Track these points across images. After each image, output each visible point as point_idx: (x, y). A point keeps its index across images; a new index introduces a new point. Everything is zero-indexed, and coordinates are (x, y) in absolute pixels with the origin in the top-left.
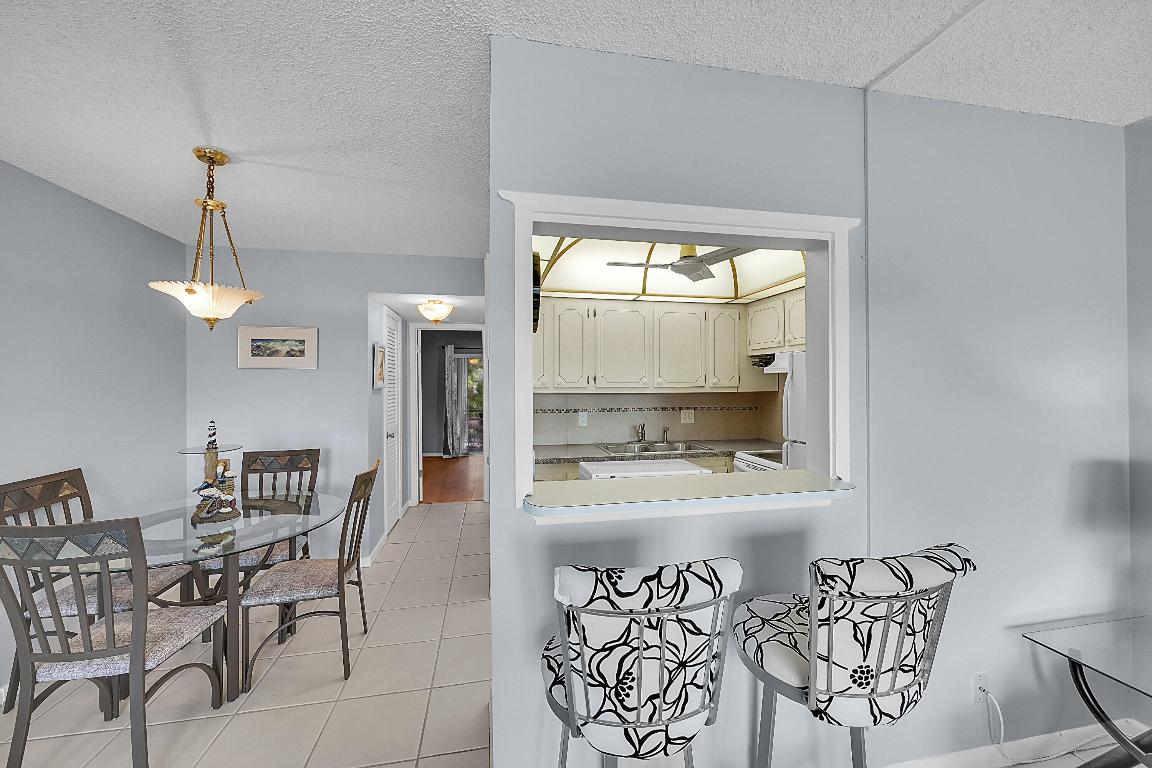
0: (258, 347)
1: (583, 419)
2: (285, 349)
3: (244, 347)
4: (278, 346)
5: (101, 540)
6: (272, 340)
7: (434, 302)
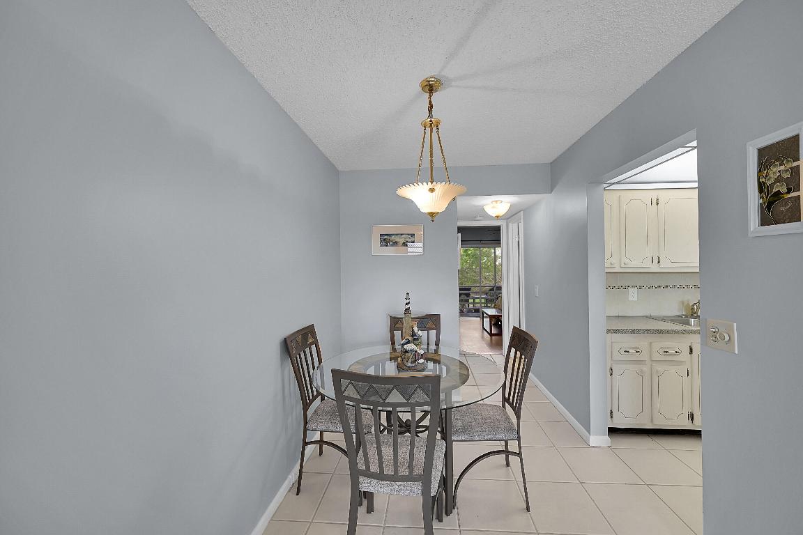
0: (385, 239)
1: (633, 294)
2: (401, 241)
3: (376, 241)
4: (397, 239)
5: (416, 390)
6: (393, 235)
7: (496, 201)
